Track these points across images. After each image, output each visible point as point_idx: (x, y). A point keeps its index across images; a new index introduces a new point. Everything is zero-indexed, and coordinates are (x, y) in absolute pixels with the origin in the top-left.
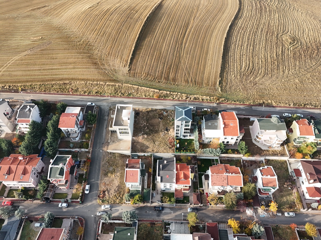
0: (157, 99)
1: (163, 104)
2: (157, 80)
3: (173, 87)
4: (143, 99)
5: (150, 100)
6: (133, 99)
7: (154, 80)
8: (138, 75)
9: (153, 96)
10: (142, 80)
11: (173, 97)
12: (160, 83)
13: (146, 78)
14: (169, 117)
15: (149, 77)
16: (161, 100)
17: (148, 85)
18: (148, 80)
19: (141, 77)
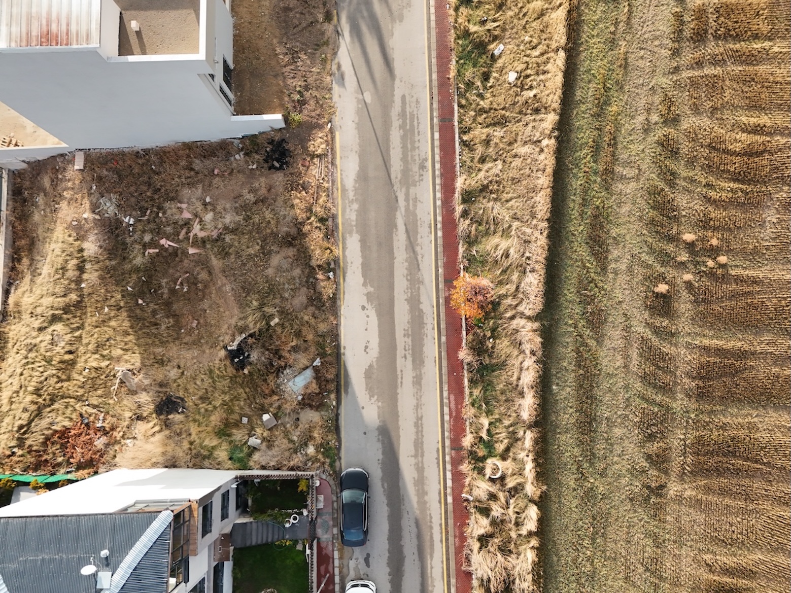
0: (451, 303)
1: (405, 366)
2: (679, 281)
3: (618, 449)
4: (438, 181)
5: (440, 242)
6: (435, 91)
7: (670, 248)
8: (717, 71)
9: (483, 263)
10: (646, 131)
11: (491, 454)
12: (646, 315)
13: (691, 162)
14: (266, 417)
15: (712, 194)
16: (444, 339)
17: (598, 197)
18: (661, 185)
19: (696, 110)
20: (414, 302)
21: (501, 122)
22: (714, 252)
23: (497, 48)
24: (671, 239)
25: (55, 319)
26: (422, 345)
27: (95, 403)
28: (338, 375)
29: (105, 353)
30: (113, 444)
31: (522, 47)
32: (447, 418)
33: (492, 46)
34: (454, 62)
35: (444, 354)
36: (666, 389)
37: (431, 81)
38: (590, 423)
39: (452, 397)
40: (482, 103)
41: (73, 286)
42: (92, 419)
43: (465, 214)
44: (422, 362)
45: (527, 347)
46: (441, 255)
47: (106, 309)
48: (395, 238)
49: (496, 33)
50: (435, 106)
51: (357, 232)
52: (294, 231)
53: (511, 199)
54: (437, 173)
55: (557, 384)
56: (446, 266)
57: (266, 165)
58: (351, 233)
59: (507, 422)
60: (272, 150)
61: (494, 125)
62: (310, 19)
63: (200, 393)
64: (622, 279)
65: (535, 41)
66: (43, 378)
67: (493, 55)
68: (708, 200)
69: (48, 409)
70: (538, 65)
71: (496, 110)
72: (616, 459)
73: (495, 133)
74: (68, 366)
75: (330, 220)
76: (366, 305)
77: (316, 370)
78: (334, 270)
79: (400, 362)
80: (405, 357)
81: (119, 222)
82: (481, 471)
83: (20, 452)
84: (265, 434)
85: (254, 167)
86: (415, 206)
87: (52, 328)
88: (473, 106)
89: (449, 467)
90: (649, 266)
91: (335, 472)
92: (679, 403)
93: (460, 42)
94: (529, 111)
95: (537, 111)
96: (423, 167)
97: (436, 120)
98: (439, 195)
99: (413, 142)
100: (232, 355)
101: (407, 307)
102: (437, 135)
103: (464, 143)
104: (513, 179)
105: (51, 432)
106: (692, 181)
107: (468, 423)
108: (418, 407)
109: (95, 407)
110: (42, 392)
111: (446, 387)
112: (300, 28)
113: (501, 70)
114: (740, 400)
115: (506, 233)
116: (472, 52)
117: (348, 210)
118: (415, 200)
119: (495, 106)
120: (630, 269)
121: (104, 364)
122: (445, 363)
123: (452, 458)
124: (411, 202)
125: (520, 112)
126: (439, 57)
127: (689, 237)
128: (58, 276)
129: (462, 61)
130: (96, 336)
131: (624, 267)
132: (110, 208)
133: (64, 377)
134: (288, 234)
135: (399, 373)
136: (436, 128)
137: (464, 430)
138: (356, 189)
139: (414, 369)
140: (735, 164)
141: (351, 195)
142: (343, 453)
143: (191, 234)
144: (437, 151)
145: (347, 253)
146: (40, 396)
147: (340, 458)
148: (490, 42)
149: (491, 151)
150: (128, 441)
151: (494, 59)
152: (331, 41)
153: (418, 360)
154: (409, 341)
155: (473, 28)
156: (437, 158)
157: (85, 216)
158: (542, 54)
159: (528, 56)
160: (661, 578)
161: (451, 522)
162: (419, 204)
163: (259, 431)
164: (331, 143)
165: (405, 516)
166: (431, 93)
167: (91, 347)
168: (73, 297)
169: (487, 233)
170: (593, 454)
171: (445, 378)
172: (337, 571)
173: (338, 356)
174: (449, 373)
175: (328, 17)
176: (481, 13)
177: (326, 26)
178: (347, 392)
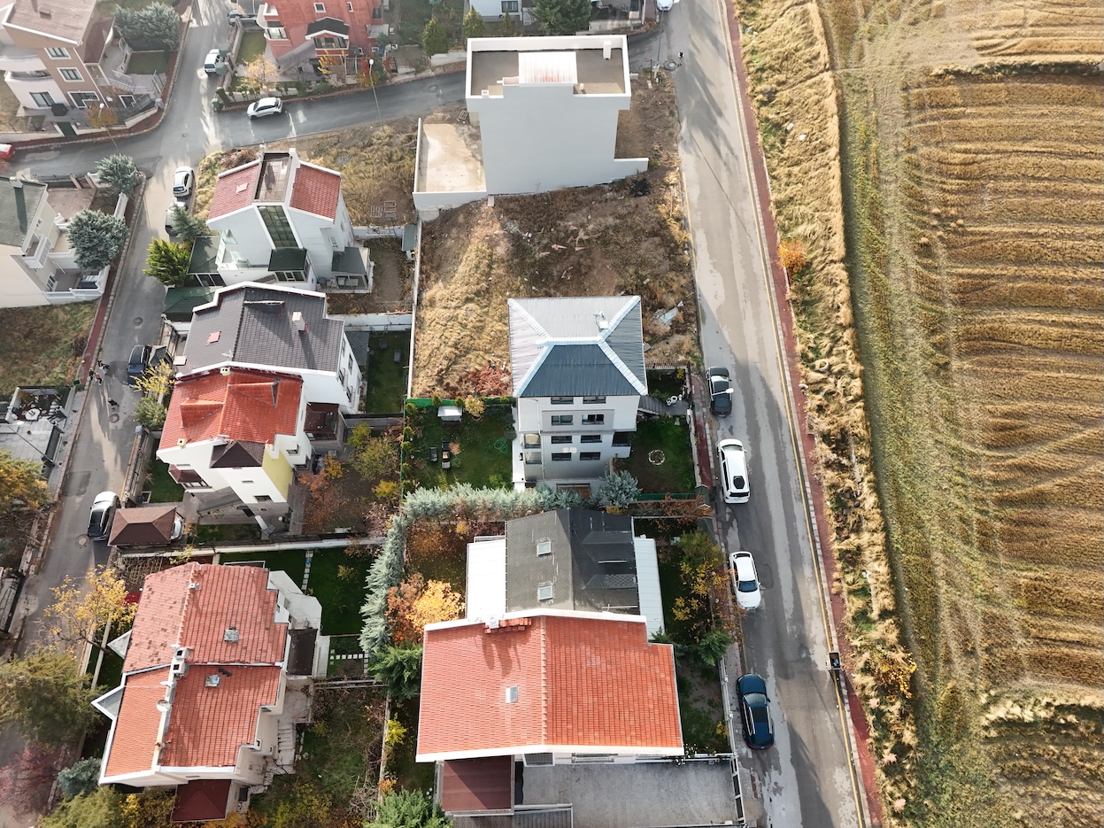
1: (746, 307)
2: (934, 237)
3: (912, 342)
4: (757, 198)
5: (763, 232)
6: (749, 150)
7: (925, 218)
8: (936, 123)
10: (897, 155)
11: (817, 358)
12: (916, 257)
13: (929, 171)
15: (945, 186)
16: (773, 289)
17: (873, 192)
18: (912, 184)
19: (927, 144)
20: (748, 266)
21: (797, 164)
22: (954, 218)
23: (789, 126)
24: (924, 213)
25: (468, 300)
26: (757, 294)
27: (499, 354)
28: (697, 312)
31: (807, 121)
32: (781, 337)
33: (784, 126)
34: (759, 135)
35: (774, 298)
36: (936, 301)
37: (745, 147)
38: (889, 326)
39: (784, 324)
41: (484, 278)
42: (497, 364)
44: (759, 304)
45: (839, 281)
46: (764, 240)
47: (508, 293)
48: (730, 231)
49: (788, 118)
50: (750, 158)
51: (702, 228)
52: (657, 226)
53: (811, 202)
54: (756, 194)
55: (861, 302)
56: (769, 246)
57: (631, 195)
58: (698, 228)
59: (828, 332)
60: (635, 185)
61: (793, 165)
62: (660, 114)
64: (895, 238)
66: (460, 337)
67: (786, 129)
68: (944, 190)
69: (464, 358)
70: (820, 126)
71: (793, 157)
73: (794, 169)
76: (713, 270)
77: (680, 309)
78: (687, 249)
79: (742, 305)
80: (746, 301)
82: (812, 367)
85: (623, 197)
86: (742, 213)
87: (466, 306)
88: (776, 157)
89: (786, 368)
90: (912, 229)
91: (701, 372)
92: (949, 309)
93: (763, 124)
95: (823, 150)
96: (745, 191)
97: (751, 166)
98: (758, 206)
99: (736, 178)
101: (743, 271)
102: (753, 174)
103: (774, 177)
104: (811, 190)
105: (465, 373)
106: (932, 181)
107: (798, 339)
108: (759, 331)
109: (500, 357)
110: (459, 346)
111: (778, 318)
114: (990, 305)
115: (811, 221)
116: (771, 129)
117: (695, 215)
118: (742, 210)
119: (792, 155)
120: (900, 232)
122: (775, 304)
123: (788, 361)
124: (739, 211)
125: (811, 154)
126: (749, 133)
127: (936, 210)
128: (472, 272)
129: (766, 134)
130: (500, 310)
131: (896, 231)
132: (514, 227)
133: (476, 337)
134: (654, 230)
136: (752, 170)
137: (795, 344)
139: (753, 308)
140: (957, 170)
141: (696, 206)
142: (705, 361)
143: (577, 239)
144: (754, 182)
145: (697, 239)
146: (458, 349)
147: (704, 364)
148: (784, 123)
149: (793, 179)
151: (787, 131)
152: (675, 126)
153: (756, 304)
154: (747, 291)
155: (770, 116)
156: (755, 186)
157: (497, 232)
158: (822, 121)
160: (958, 425)
161: (793, 404)
162: (745, 212)
164: (680, 178)
165: (757, 401)
166: (746, 153)
167: (496, 317)
168: (484, 285)
170: (894, 346)
171: (777, 313)
172: (708, 437)
173: (695, 301)
174: (780, 310)
175: (672, 113)
176: (775, 109)
177: (671, 118)
178: (704, 322)
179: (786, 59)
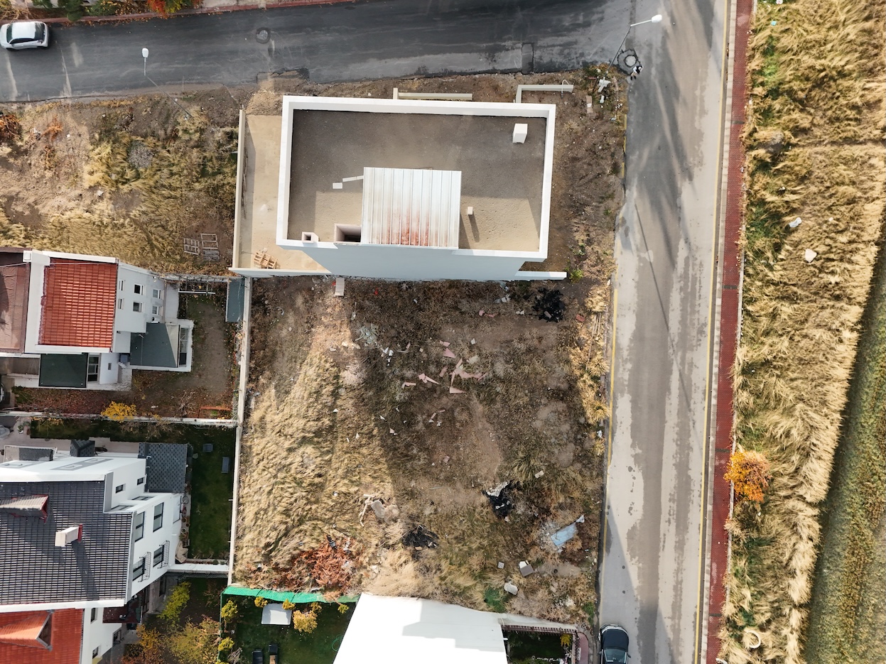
0: (720, 471)
1: (668, 531)
4: (716, 348)
5: (713, 410)
6: (721, 256)
9: (759, 437)
11: (749, 624)
14: (522, 564)
16: (710, 507)
20: (683, 468)
21: (791, 299)
23: (794, 221)
25: (304, 441)
26: (687, 512)
27: (343, 527)
28: (601, 534)
29: (354, 479)
30: (359, 569)
31: (824, 227)
32: (707, 585)
33: (787, 218)
34: (744, 228)
35: (709, 522)
37: (717, 244)
38: (857, 608)
39: (714, 566)
40: (770, 274)
41: (326, 411)
42: (339, 542)
43: (744, 386)
44: (686, 528)
45: (805, 532)
46: (713, 424)
47: (357, 436)
48: (668, 401)
49: (795, 206)
50: (720, 271)
51: (629, 392)
52: (564, 386)
53: (796, 379)
54: (716, 339)
55: (828, 568)
56: (718, 435)
57: (535, 313)
58: (622, 393)
59: (771, 597)
60: (543, 299)
61: (783, 298)
62: (596, 170)
63: (456, 534)
65: (842, 226)
66: (293, 499)
67: (788, 227)
69: (296, 530)
70: (844, 251)
71: (785, 284)
72: (877, 643)
73: (783, 308)
74: (316, 488)
75: (603, 378)
76: (633, 466)
77: (579, 526)
78: (602, 429)
79: (663, 526)
80: (669, 521)
81: (377, 352)
82: (739, 639)
83: (265, 568)
84: (522, 581)
85: (523, 313)
86: (691, 371)
87: (302, 450)
88: (761, 276)
89: (705, 631)
91: (593, 626)
93: (754, 210)
94: (826, 295)
95: (838, 298)
96: (701, 332)
97: (719, 286)
98: (716, 362)
99: (693, 306)
100: (494, 501)
101: (674, 472)
102: (719, 302)
103: (748, 313)
104: (801, 359)
105: (297, 552)
107: (728, 592)
108: (678, 571)
109: (341, 530)
110: (291, 512)
111: (708, 555)
112: (586, 180)
113: (796, 245)
115: (789, 412)
116: (765, 220)
117: (621, 369)
118: (691, 365)
119: (786, 280)
121: (353, 489)
122: (709, 531)
123: (709, 623)
124: (686, 366)
125: (816, 294)
126: (728, 221)
128: (311, 400)
129: (753, 229)
130: (346, 461)
132: (369, 336)
133: (313, 499)
134: (559, 389)
135: (662, 536)
136: (719, 294)
137: (724, 598)
138: (630, 349)
139: (678, 534)
141: (625, 354)
142: (601, 609)
143: (453, 374)
144: (718, 317)
145: (617, 412)
146: (289, 516)
147: (598, 614)
148: (787, 214)
149: (777, 325)
150: (374, 567)
151: (789, 231)
152: (617, 194)
153: (682, 526)
154: (674, 506)
155: (770, 198)
156: (718, 324)
157: (345, 344)
158: (850, 242)
159: (832, 238)
162: (695, 370)
163: (516, 577)
164: (609, 300)
166: (716, 257)
167: (340, 472)
168: (326, 421)
169: (766, 408)
170: (856, 637)
171: (708, 546)
173: (602, 515)
174: (714, 542)
175: (615, 170)
176: (779, 182)
177: (613, 178)
178: (608, 551)
179: (819, 84)
